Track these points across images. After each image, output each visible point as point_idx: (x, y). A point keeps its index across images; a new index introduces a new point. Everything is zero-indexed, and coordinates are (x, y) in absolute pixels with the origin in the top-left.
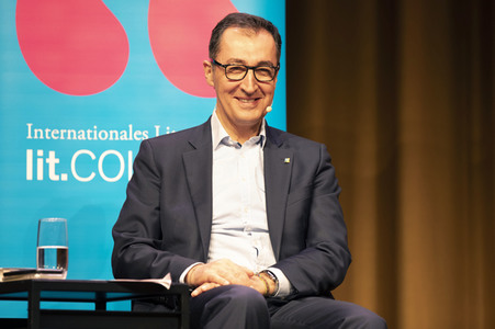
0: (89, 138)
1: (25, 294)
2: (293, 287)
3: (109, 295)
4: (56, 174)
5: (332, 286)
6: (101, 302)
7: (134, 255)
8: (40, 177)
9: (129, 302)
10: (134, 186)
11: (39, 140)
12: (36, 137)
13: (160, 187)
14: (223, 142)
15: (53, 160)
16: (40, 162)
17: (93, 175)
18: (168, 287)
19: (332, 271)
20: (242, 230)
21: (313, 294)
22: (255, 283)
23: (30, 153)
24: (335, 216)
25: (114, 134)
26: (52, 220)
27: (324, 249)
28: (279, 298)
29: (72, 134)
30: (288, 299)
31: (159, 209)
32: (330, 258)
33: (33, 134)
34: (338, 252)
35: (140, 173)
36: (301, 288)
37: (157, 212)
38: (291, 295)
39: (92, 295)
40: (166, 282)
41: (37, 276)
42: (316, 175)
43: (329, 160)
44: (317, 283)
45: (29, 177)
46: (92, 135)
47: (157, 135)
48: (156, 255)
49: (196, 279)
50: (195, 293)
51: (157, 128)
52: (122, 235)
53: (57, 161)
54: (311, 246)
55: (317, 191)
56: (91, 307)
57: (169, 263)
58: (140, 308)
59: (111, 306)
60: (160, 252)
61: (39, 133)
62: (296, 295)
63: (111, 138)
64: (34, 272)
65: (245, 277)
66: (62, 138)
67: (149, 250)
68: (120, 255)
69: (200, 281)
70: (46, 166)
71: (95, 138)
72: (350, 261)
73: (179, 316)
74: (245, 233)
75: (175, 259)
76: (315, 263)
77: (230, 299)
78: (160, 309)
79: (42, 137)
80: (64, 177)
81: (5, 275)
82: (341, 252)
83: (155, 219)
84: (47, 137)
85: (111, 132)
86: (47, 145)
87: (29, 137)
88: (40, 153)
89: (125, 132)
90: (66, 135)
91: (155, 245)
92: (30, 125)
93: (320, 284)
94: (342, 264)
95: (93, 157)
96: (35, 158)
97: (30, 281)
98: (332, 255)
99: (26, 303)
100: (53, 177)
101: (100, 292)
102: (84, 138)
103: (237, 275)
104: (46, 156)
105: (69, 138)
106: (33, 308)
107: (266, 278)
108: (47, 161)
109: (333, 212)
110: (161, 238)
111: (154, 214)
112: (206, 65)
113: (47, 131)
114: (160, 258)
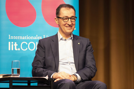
0: (26, 39)
1: (9, 81)
2: (81, 78)
3: (31, 81)
4: (17, 48)
5: (92, 77)
6: (29, 83)
7: (38, 71)
8: (12, 49)
9: (37, 83)
10: (37, 52)
11: (12, 39)
12: (11, 38)
13: (44, 52)
14: (61, 39)
15: (16, 45)
16: (12, 45)
17: (27, 49)
18: (47, 79)
19: (92, 73)
20: (67, 63)
21: (87, 80)
22: (71, 78)
23: (9, 43)
24: (92, 58)
25: (32, 38)
26: (16, 61)
27: (90, 67)
28: (78, 82)
29: (21, 38)
30: (80, 82)
31: (44, 58)
32: (91, 70)
33: (10, 38)
34: (93, 68)
35: (39, 49)
36: (84, 79)
37: (44, 59)
38: (81, 81)
39: (27, 81)
40: (47, 78)
41: (12, 76)
42: (87, 47)
43: (90, 43)
44: (88, 77)
45: (9, 49)
46: (26, 38)
47: (44, 38)
48: (44, 70)
49: (55, 77)
50: (55, 81)
51: (44, 36)
52: (34, 65)
53: (17, 45)
54: (86, 67)
55: (87, 51)
56: (26, 84)
57: (48, 73)
58: (40, 85)
59: (32, 84)
60: (45, 70)
61: (12, 37)
62: (82, 81)
63: (32, 39)
64: (11, 75)
65: (69, 76)
66: (18, 39)
67: (42, 69)
68: (34, 71)
69: (56, 78)
70: (14, 46)
71: (27, 39)
72: (97, 70)
73: (50, 87)
74: (68, 64)
75: (49, 71)
76: (87, 71)
77: (65, 83)
78: (45, 85)
79: (13, 38)
80: (19, 49)
81: (3, 76)
82: (94, 68)
83: (44, 61)
84: (14, 38)
85: (32, 37)
86: (14, 41)
87: (9, 38)
88: (12, 43)
89: (35, 37)
90: (19, 38)
91: (43, 68)
92: (9, 35)
93: (89, 77)
94: (94, 71)
95: (27, 44)
96: (11, 44)
97: (10, 77)
98: (92, 69)
99: (9, 84)
100: (16, 49)
101: (29, 80)
102: (24, 39)
103: (67, 76)
104: (14, 44)
105: (20, 39)
106: (11, 85)
107: (74, 76)
108: (14, 45)
109: (92, 57)
110: (45, 66)
111: (43, 59)
112: (55, 19)
113: (14, 37)
114: (45, 71)
